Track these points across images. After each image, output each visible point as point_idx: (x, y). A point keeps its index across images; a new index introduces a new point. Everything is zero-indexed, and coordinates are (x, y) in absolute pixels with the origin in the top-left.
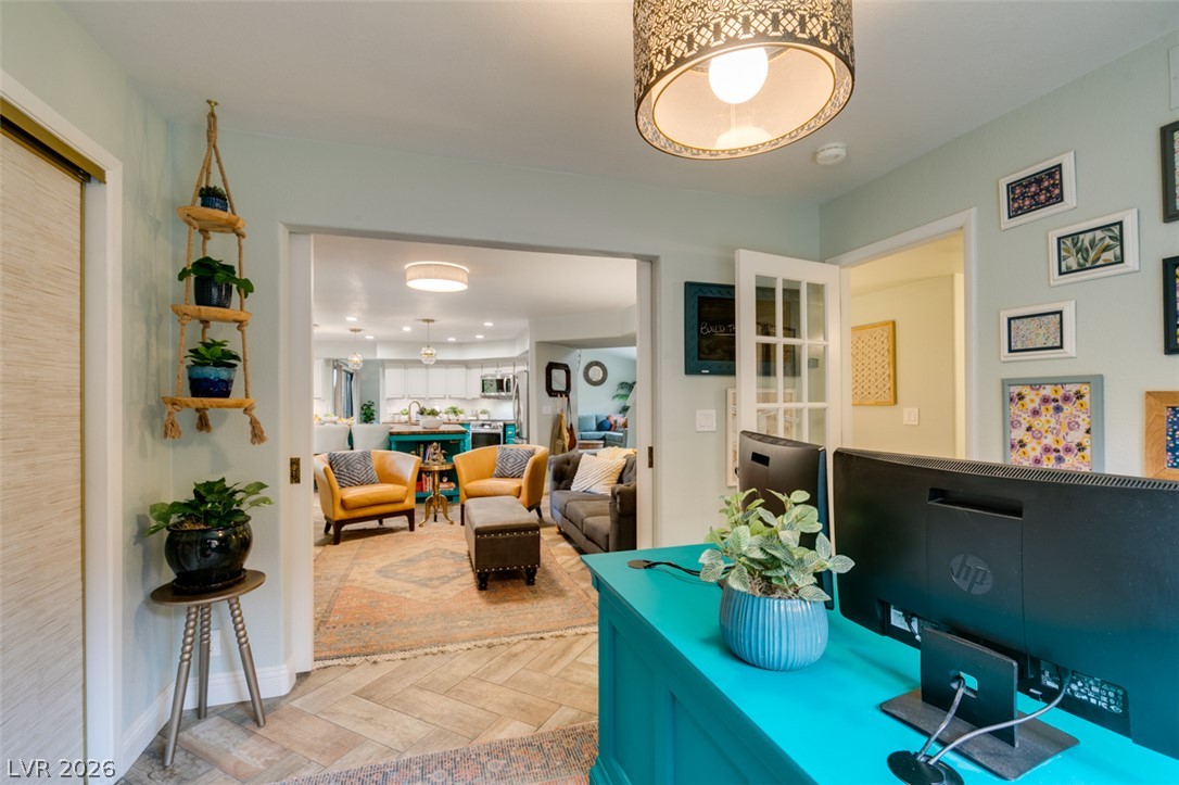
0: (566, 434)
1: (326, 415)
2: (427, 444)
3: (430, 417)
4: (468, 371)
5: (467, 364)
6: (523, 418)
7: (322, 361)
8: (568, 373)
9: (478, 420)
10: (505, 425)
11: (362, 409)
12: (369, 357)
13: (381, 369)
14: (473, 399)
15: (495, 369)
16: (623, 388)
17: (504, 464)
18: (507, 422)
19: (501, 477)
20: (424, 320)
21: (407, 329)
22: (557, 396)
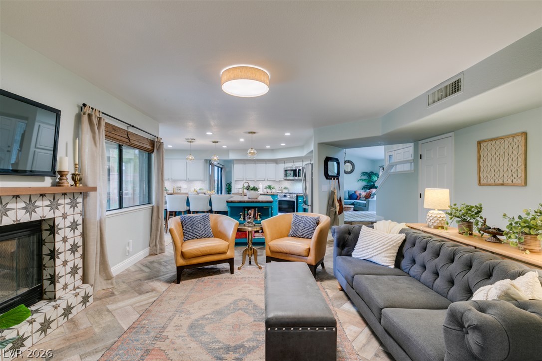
0: (337, 204)
1: (200, 189)
2: (249, 208)
3: (253, 192)
4: (277, 165)
5: (276, 161)
6: (309, 192)
7: (203, 160)
8: (338, 164)
9: (282, 193)
10: (297, 196)
12: (225, 158)
13: (232, 165)
14: (280, 181)
15: (292, 164)
16: (364, 175)
17: (297, 227)
18: (299, 195)
19: (295, 236)
20: (249, 133)
21: (242, 140)
22: (331, 179)
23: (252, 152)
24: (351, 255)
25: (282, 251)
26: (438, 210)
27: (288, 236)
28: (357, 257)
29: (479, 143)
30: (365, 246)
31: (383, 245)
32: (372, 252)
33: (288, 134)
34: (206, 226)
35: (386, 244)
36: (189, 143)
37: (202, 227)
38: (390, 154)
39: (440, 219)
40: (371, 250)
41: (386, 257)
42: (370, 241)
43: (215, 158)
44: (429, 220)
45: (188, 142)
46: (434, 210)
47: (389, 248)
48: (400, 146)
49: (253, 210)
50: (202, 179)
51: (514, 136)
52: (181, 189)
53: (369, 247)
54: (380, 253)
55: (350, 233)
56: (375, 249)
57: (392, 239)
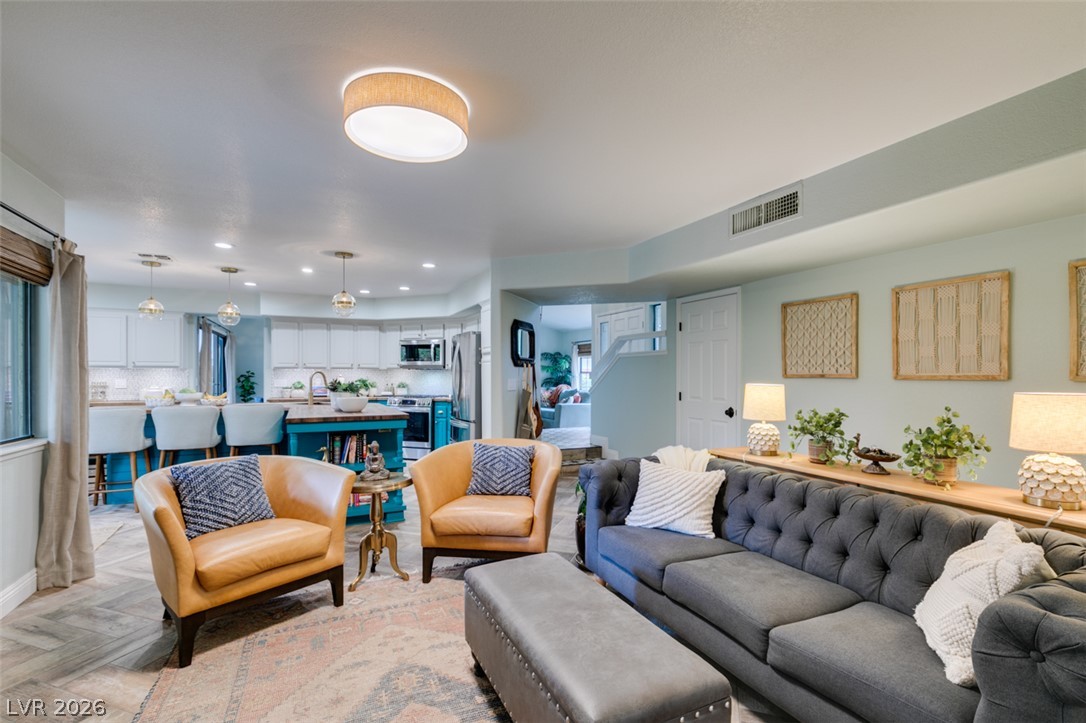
0: (533, 417)
1: (183, 391)
2: (344, 436)
3: (348, 396)
4: (382, 334)
5: (380, 325)
6: (468, 390)
7: (182, 317)
8: (532, 335)
9: (393, 396)
10: (434, 402)
11: (239, 380)
12: (250, 312)
13: (265, 330)
14: (389, 370)
15: (419, 332)
16: (546, 358)
17: (488, 473)
18: (437, 399)
19: (483, 494)
20: (338, 254)
21: (307, 270)
22: (522, 366)
23: (344, 299)
24: (623, 523)
25: (467, 531)
26: (767, 422)
27: (466, 494)
28: (641, 524)
29: (785, 306)
30: (656, 500)
31: (693, 496)
32: (673, 512)
33: (429, 266)
34: (254, 491)
35: (697, 494)
36: (149, 268)
37: (243, 494)
38: (602, 320)
39: (774, 439)
40: (670, 507)
41: (699, 518)
42: (666, 490)
43: (229, 310)
44: (754, 442)
45: (143, 262)
46: (760, 422)
47: (702, 500)
48: (623, 306)
49: (355, 438)
50: (177, 364)
51: (839, 298)
52: (108, 391)
53: (665, 502)
54: (688, 513)
55: (620, 478)
56: (679, 505)
57: (706, 482)
